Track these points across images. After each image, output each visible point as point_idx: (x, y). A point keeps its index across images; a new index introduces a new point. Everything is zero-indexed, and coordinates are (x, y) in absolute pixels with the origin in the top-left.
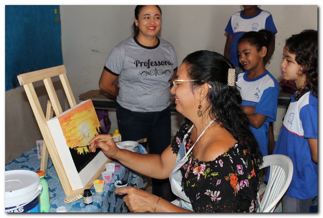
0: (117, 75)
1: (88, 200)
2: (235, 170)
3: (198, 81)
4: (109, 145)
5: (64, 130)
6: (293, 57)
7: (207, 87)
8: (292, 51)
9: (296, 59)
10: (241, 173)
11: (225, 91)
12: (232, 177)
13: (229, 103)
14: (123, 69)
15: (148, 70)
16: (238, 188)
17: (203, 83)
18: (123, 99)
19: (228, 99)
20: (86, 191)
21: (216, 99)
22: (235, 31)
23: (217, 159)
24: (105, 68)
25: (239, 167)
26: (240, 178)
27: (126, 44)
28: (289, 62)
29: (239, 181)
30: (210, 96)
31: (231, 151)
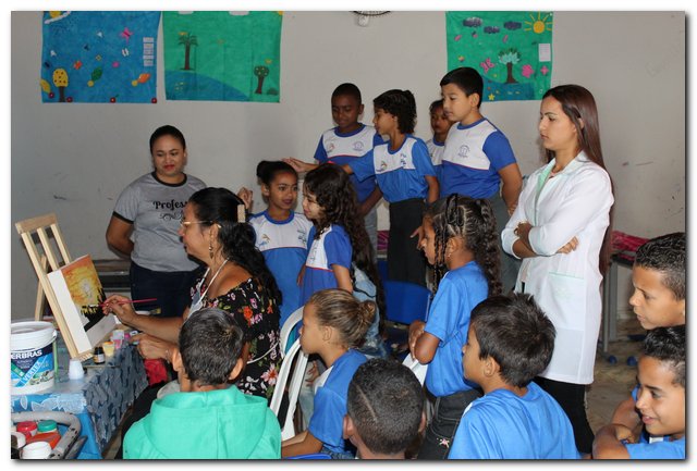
0: (131, 222)
1: (100, 358)
2: (249, 304)
3: (206, 222)
4: (124, 309)
5: (67, 283)
6: (314, 197)
7: (217, 227)
8: (312, 192)
9: (317, 199)
10: (255, 307)
11: (235, 229)
12: (246, 310)
13: (241, 240)
14: (138, 215)
15: (172, 213)
16: (252, 321)
17: (211, 224)
18: (140, 255)
19: (239, 236)
20: (96, 349)
21: (227, 239)
22: (330, 155)
23: (229, 293)
24: (115, 214)
25: (253, 301)
26: (255, 312)
27: (143, 182)
28: (310, 201)
29: (254, 315)
30: (220, 236)
31: (244, 285)
